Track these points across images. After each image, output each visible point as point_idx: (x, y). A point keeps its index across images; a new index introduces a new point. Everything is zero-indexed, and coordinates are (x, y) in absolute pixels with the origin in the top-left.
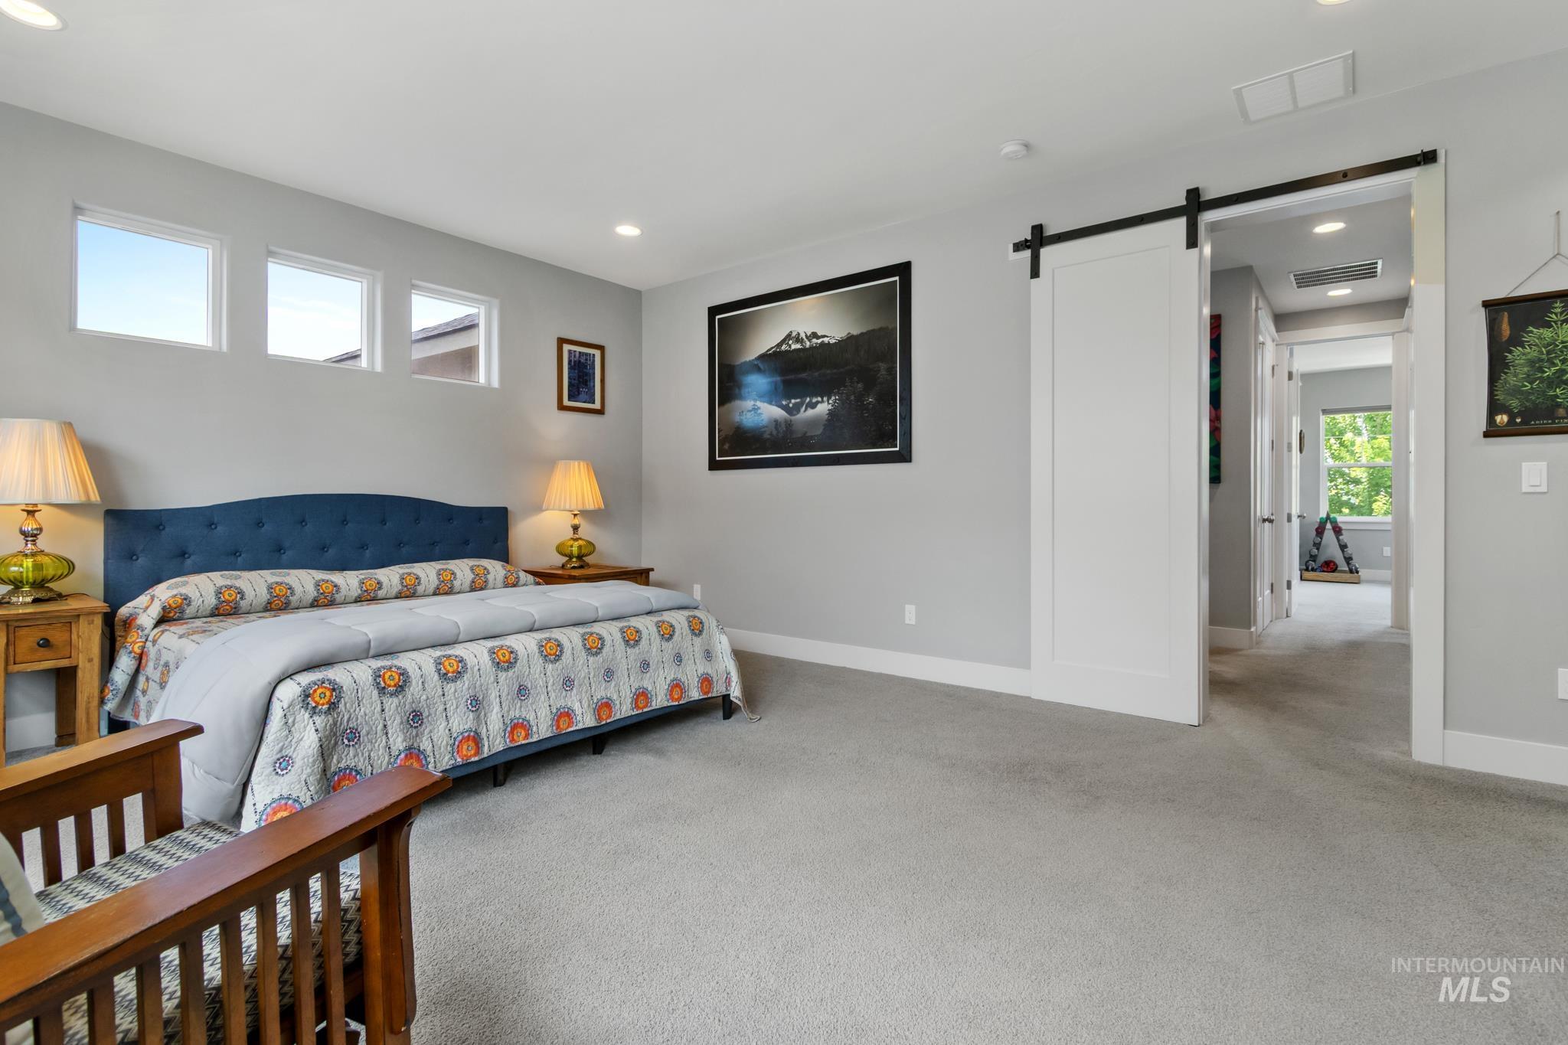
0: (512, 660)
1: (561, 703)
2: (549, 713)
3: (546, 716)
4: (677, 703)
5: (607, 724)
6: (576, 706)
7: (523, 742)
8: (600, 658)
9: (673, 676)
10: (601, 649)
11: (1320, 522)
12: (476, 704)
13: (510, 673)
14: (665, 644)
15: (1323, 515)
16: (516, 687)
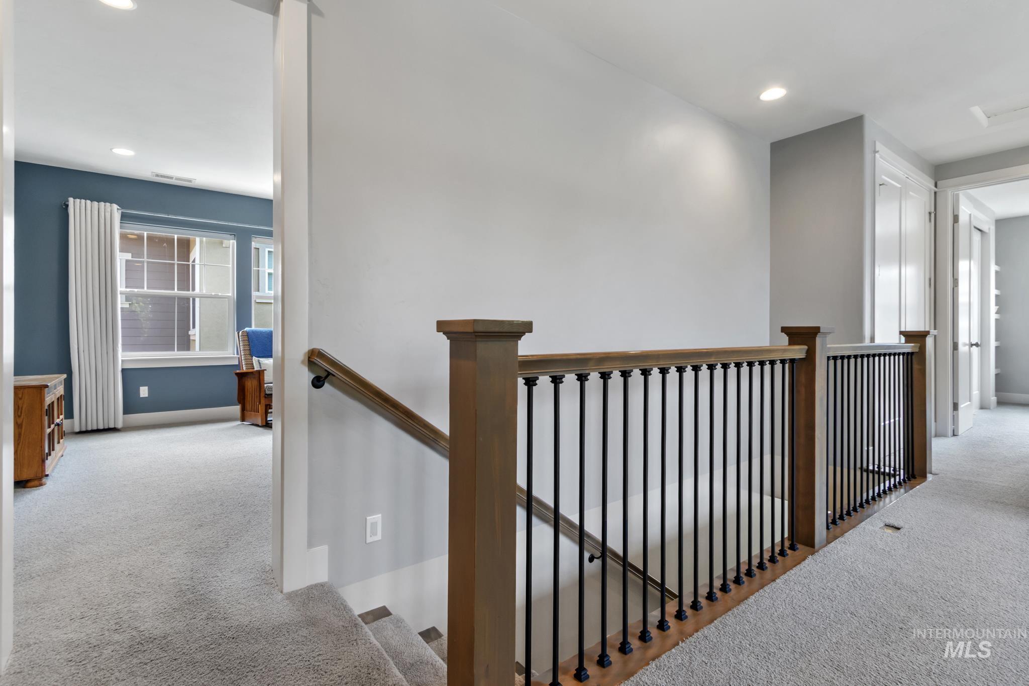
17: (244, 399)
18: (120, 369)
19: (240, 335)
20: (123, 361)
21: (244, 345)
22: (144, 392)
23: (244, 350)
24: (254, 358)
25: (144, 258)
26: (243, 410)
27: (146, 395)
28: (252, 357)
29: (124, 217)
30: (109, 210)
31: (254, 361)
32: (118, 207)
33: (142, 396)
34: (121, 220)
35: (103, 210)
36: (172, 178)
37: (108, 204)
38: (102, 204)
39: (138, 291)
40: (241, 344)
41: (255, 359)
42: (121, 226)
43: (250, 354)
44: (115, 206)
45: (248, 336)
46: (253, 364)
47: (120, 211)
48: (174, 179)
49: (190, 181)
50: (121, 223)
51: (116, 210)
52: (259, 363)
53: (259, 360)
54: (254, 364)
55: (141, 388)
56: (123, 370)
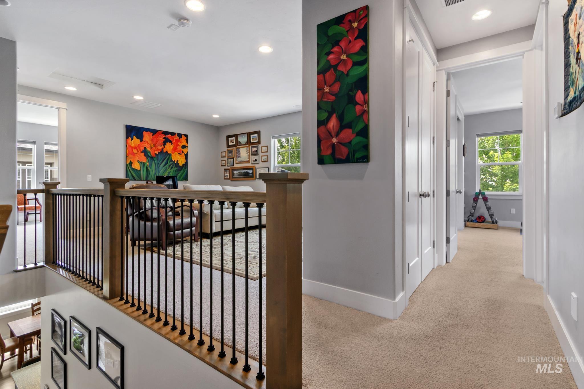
11: (476, 195)
15: (477, 190)
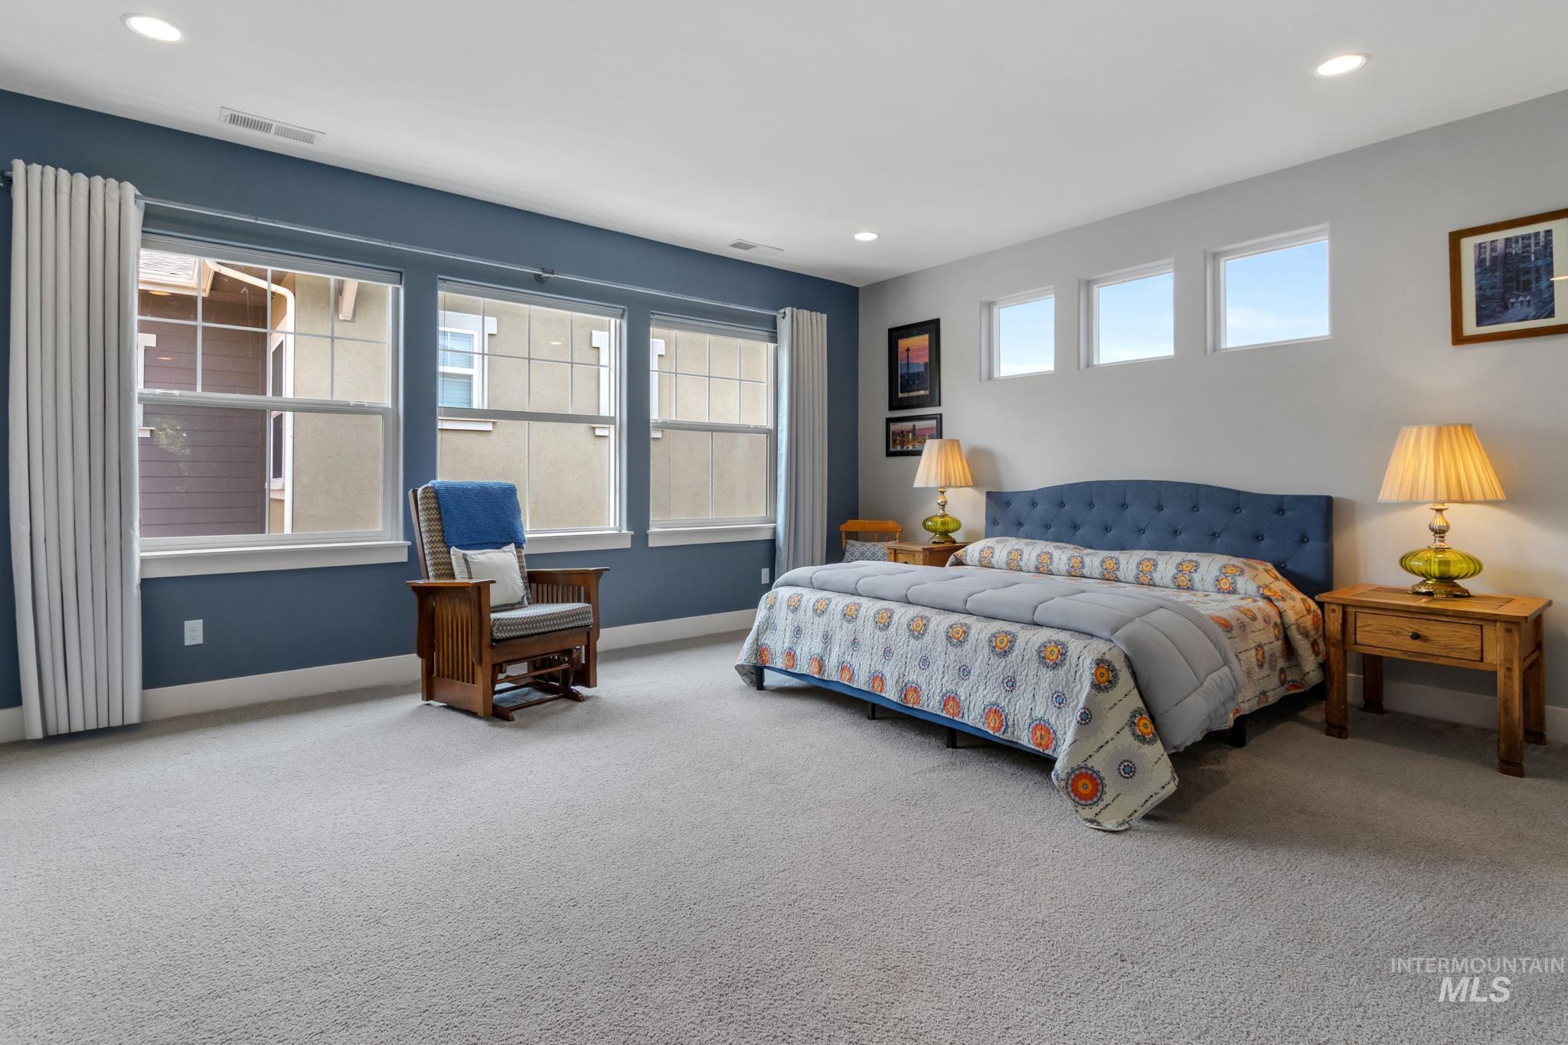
0: (854, 616)
1: (879, 667)
2: (867, 670)
3: (865, 672)
4: (992, 733)
5: (913, 708)
6: (888, 676)
7: (846, 683)
8: (919, 643)
9: (994, 699)
10: (923, 635)
12: (827, 639)
13: (851, 625)
14: (994, 660)
16: (852, 638)
17: (432, 647)
18: (136, 581)
19: (419, 497)
20: (143, 560)
21: (429, 520)
22: (194, 632)
23: (430, 531)
24: (453, 549)
25: (195, 319)
26: (428, 672)
27: (199, 640)
28: (449, 547)
29: (151, 218)
30: (114, 195)
31: (453, 557)
32: (138, 193)
33: (188, 642)
34: (144, 225)
35: (101, 195)
36: (265, 127)
37: (112, 182)
38: (98, 180)
39: (180, 395)
40: (421, 518)
41: (456, 553)
42: (142, 240)
43: (443, 541)
44: (130, 189)
45: (436, 498)
46: (450, 564)
47: (142, 202)
48: (273, 131)
49: (308, 138)
50: (143, 232)
51: (132, 199)
52: (466, 561)
53: (464, 556)
54: (454, 564)
55: (186, 623)
56: (145, 583)
